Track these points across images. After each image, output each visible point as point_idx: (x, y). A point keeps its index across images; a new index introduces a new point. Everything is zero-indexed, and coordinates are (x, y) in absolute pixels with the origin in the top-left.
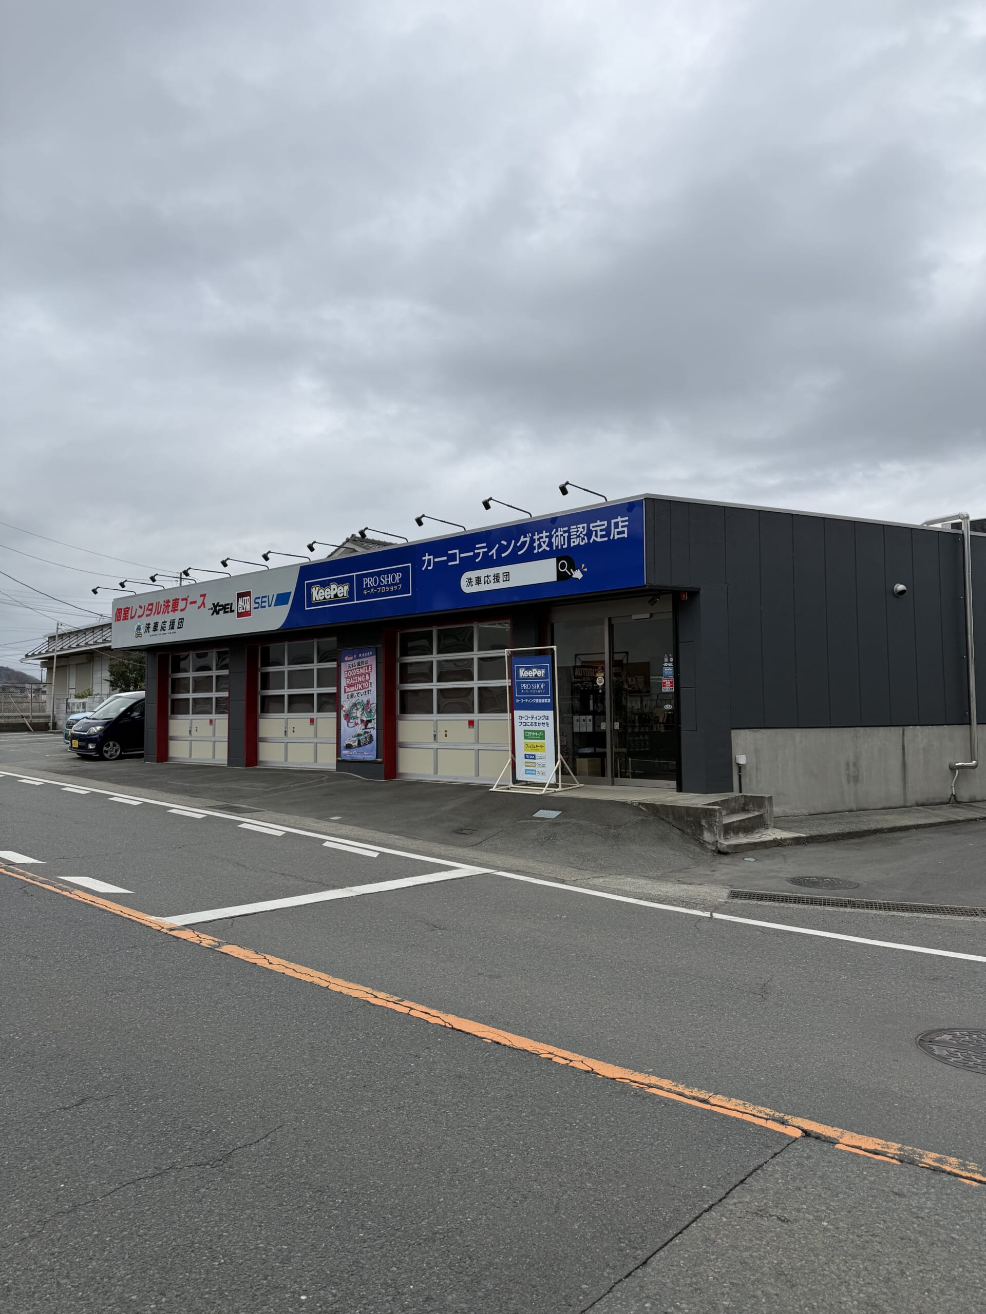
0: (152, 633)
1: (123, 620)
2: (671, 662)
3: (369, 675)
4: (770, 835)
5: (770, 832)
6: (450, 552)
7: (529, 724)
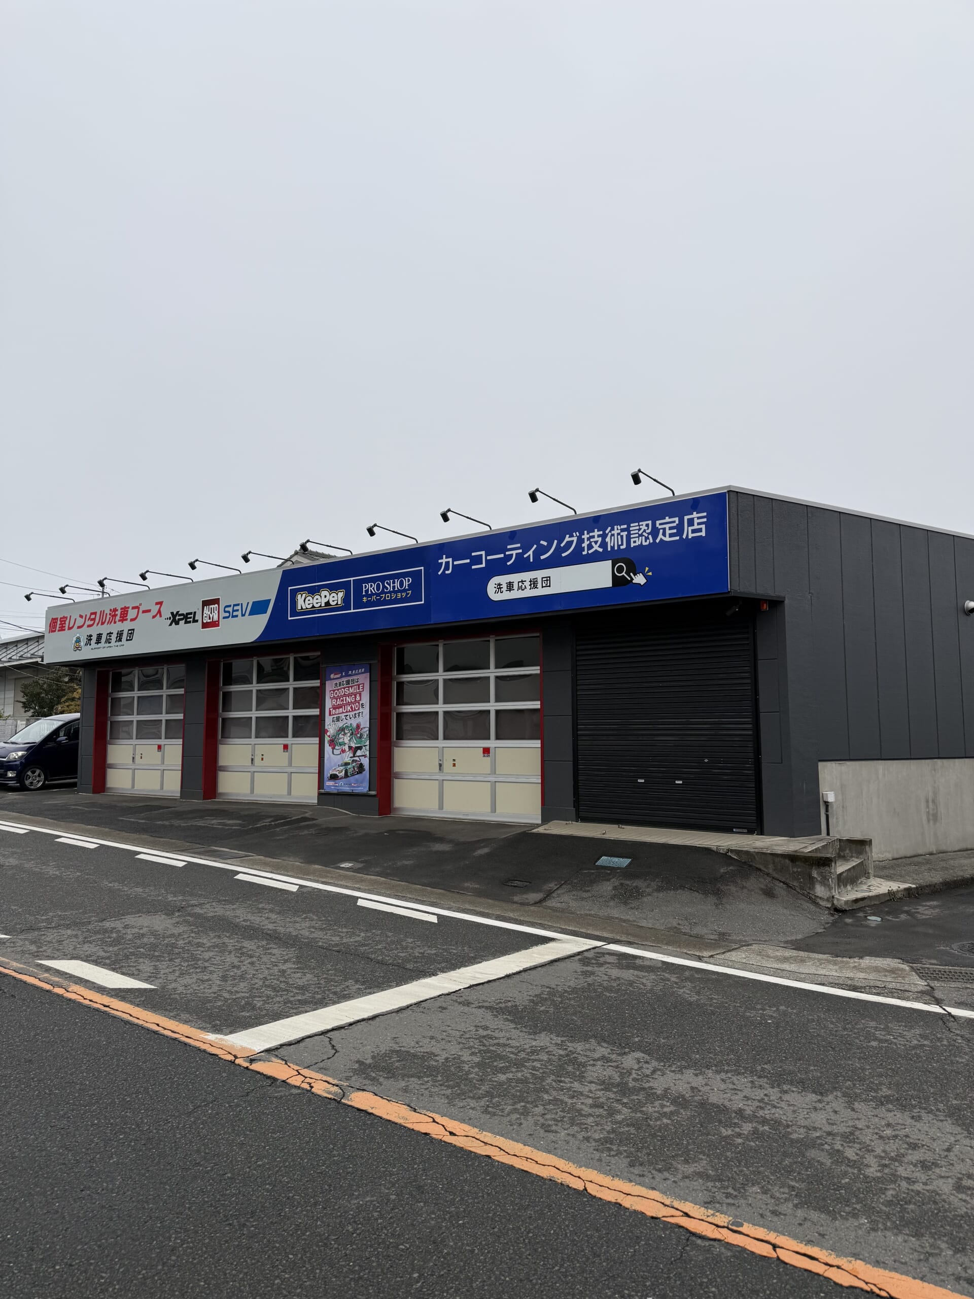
0: (93, 645)
1: (59, 631)
3: (360, 696)
4: (878, 888)
6: (473, 554)
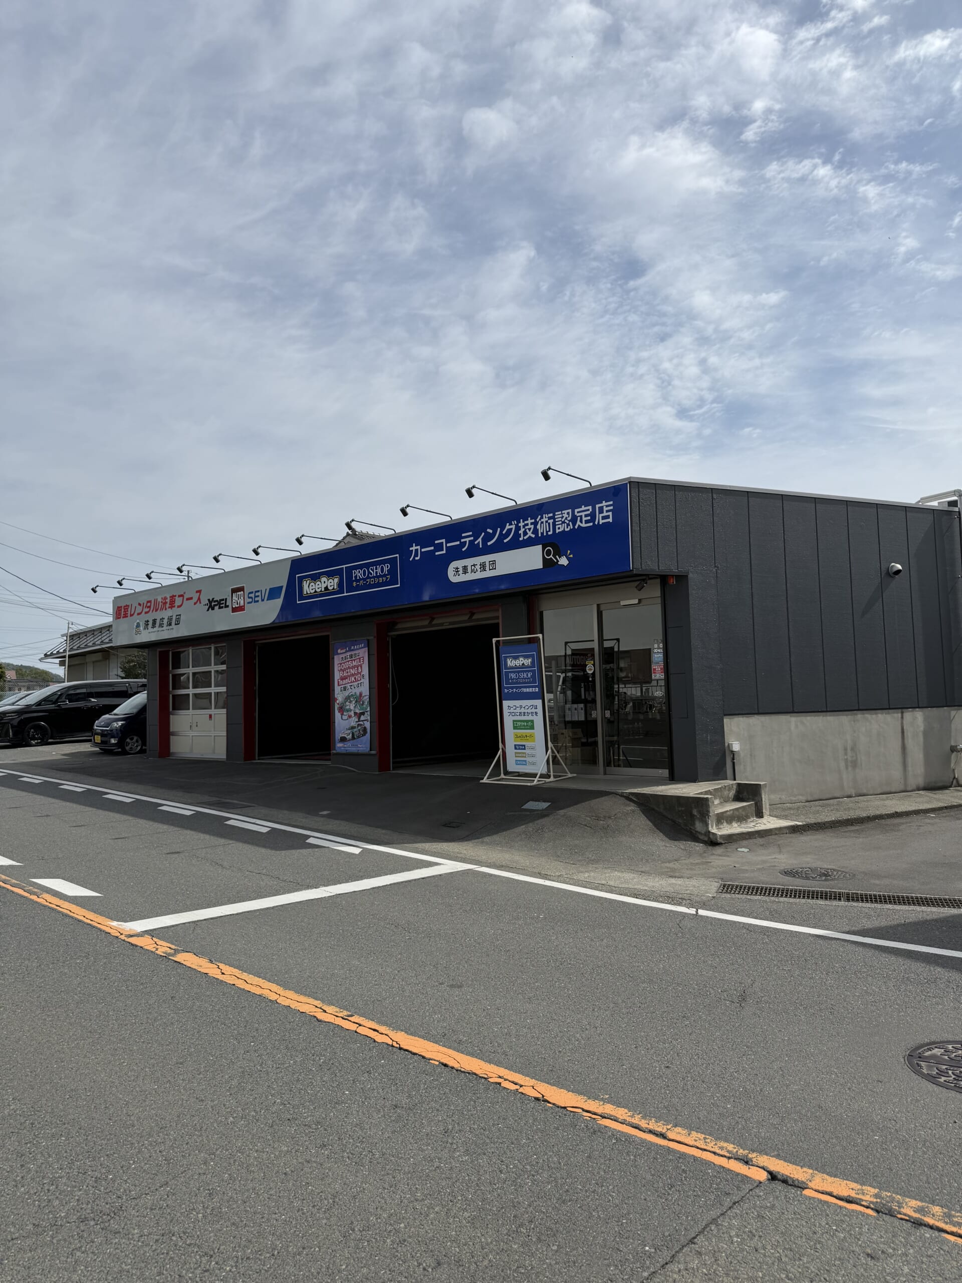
0: (150, 630)
1: (123, 617)
2: (661, 648)
3: (361, 668)
4: (765, 824)
5: (764, 820)
6: (436, 542)
7: (518, 714)
